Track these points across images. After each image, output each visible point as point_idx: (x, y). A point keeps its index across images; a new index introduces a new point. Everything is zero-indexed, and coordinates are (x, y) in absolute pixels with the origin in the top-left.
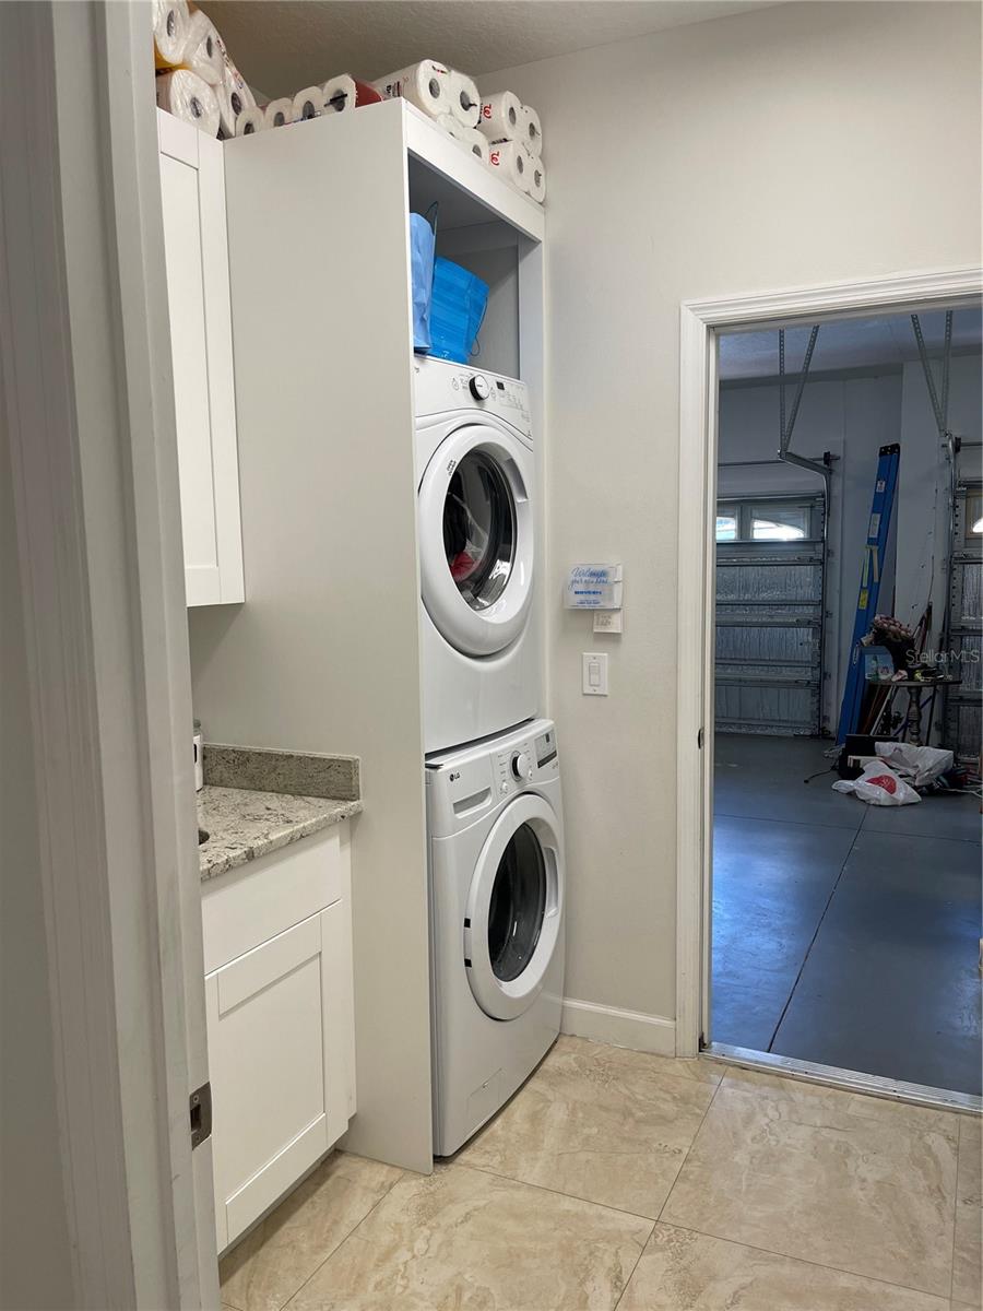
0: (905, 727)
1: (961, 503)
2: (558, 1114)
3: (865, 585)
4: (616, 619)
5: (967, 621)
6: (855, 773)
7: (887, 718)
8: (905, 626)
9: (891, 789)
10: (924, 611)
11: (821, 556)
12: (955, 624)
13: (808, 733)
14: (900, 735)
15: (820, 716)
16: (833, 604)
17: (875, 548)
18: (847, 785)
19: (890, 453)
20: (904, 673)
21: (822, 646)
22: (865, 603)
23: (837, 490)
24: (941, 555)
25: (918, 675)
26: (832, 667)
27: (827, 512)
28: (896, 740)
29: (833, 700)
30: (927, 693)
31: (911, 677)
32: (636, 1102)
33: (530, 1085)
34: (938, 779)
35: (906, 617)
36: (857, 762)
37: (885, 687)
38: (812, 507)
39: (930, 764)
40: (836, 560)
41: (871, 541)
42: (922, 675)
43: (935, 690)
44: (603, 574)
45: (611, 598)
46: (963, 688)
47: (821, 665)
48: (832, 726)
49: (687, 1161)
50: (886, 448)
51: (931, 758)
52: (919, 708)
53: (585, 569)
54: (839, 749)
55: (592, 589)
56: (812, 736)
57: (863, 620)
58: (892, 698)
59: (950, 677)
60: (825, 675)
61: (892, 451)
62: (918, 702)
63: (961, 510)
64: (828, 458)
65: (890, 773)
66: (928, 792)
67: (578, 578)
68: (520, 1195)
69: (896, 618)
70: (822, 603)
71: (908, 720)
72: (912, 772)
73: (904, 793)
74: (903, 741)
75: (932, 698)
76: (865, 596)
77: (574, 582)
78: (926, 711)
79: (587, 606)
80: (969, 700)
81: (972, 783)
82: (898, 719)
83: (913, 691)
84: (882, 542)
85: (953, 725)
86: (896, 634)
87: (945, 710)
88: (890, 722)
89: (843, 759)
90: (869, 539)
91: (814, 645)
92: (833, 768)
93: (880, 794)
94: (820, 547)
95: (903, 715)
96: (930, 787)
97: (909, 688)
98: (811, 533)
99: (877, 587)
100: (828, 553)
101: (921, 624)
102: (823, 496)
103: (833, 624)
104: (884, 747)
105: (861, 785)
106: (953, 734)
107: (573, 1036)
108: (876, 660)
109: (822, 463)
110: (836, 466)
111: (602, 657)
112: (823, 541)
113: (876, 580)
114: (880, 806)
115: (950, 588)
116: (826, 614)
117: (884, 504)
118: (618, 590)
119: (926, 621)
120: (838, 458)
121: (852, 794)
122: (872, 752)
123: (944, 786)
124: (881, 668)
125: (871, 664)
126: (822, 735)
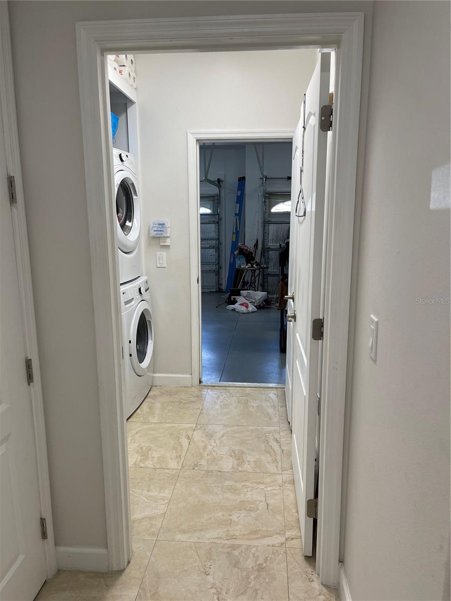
0: (250, 285)
1: (267, 201)
2: (158, 405)
3: (234, 232)
4: (168, 240)
5: (270, 245)
6: (234, 302)
7: (244, 282)
8: (249, 247)
9: (247, 307)
10: (255, 242)
11: (217, 220)
12: (266, 247)
13: (215, 290)
14: (248, 288)
15: (219, 284)
16: (223, 240)
17: (238, 217)
18: (232, 306)
19: (242, 180)
20: (250, 265)
21: (219, 256)
22: (235, 239)
23: (222, 194)
24: (260, 221)
25: (254, 266)
26: (223, 264)
27: (219, 203)
28: (247, 290)
29: (224, 277)
30: (257, 272)
31: (252, 267)
32: (182, 399)
33: (146, 400)
34: (262, 303)
35: (249, 244)
36: (234, 299)
37: (243, 270)
38: (213, 200)
39: (259, 297)
40: (223, 222)
41: (236, 215)
42: (256, 265)
43: (260, 272)
44: (164, 224)
45: (166, 233)
46: (269, 270)
47: (219, 263)
48: (224, 287)
49: (202, 410)
50: (240, 178)
51: (260, 295)
52: (255, 278)
53: (157, 222)
54: (227, 295)
55: (159, 229)
56: (216, 291)
57: (234, 245)
58: (245, 275)
59: (265, 266)
60: (220, 268)
61: (243, 179)
62: (254, 275)
63: (267, 204)
64: (219, 181)
65: (247, 301)
66: (259, 307)
67: (155, 226)
68: (153, 425)
69: (246, 244)
70: (219, 239)
71: (251, 283)
72: (253, 301)
73: (251, 308)
74: (250, 290)
75: (259, 274)
76: (234, 236)
77: (153, 227)
78: (257, 278)
79: (158, 236)
80: (271, 275)
81: (273, 304)
82: (248, 283)
83: (253, 271)
84: (240, 215)
85: (266, 284)
86: (246, 250)
87: (263, 278)
88: (245, 284)
89: (229, 298)
90: (235, 214)
91: (216, 256)
92: (226, 302)
93: (243, 309)
94: (217, 217)
95: (249, 281)
96: (260, 306)
97: (252, 270)
98: (213, 211)
99: (239, 232)
100: (220, 219)
101: (254, 247)
102: (218, 196)
103: (223, 247)
104: (244, 293)
105: (236, 306)
106: (266, 288)
107: (156, 386)
108: (239, 260)
109: (217, 182)
110: (221, 184)
111: (164, 254)
112: (218, 214)
113: (238, 230)
114: (244, 313)
115: (264, 233)
116: (220, 243)
117: (240, 200)
118: (169, 230)
119: (256, 245)
120: (223, 181)
121: (234, 310)
122: (239, 295)
123: (264, 305)
124: (241, 263)
125: (238, 262)
126: (220, 291)
